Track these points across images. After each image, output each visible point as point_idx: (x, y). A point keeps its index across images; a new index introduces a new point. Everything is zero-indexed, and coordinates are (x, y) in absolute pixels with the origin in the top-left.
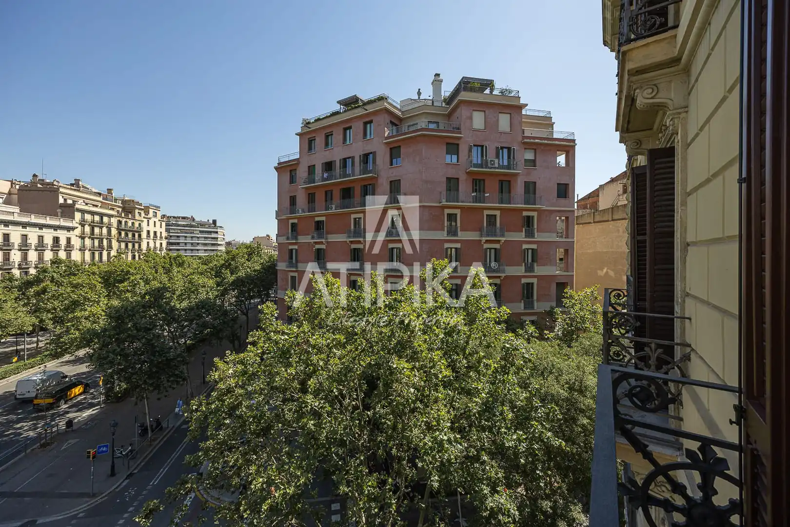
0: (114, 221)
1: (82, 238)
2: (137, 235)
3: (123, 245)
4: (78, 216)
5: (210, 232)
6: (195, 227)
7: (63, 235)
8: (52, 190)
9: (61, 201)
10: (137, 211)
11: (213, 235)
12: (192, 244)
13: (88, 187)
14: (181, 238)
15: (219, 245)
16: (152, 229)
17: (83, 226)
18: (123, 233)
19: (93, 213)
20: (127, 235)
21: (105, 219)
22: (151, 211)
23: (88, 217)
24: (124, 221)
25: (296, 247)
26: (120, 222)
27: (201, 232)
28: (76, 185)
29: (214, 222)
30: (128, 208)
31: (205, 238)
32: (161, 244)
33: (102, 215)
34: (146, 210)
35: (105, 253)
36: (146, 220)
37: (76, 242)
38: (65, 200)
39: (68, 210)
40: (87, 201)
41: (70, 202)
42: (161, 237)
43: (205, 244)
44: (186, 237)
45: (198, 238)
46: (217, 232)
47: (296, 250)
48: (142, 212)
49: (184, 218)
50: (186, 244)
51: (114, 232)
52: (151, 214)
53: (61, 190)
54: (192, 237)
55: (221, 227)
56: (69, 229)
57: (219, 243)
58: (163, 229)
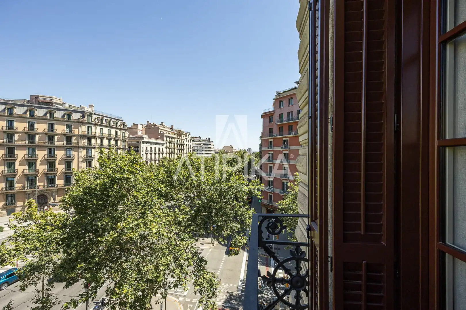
0: (176, 140)
1: (166, 148)
2: (183, 146)
3: (178, 151)
4: (165, 138)
5: (208, 144)
6: (202, 142)
7: (161, 147)
8: (156, 128)
9: (160, 132)
10: (183, 135)
11: (209, 146)
12: (200, 150)
13: (165, 125)
14: (195, 148)
15: (211, 151)
16: (187, 143)
17: (167, 143)
18: (178, 146)
19: (169, 137)
20: (179, 147)
21: (173, 140)
22: (187, 135)
23: (168, 139)
24: (178, 140)
25: (273, 152)
26: (177, 141)
27: (204, 144)
28: (162, 124)
29: (209, 139)
30: (180, 134)
31: (206, 147)
32: (191, 150)
33: (172, 138)
34: (186, 134)
35: (173, 155)
36: (186, 139)
37: (165, 150)
38: (161, 132)
39: (162, 136)
40: (167, 132)
41: (162, 133)
42: (191, 147)
43: (206, 151)
44: (197, 147)
45: (203, 147)
46: (211, 144)
47: (273, 154)
48: (184, 136)
49: (196, 138)
50: (197, 150)
51: (176, 145)
52: (187, 137)
53: (160, 128)
54: (200, 147)
55: (212, 142)
56: (163, 144)
57: (212, 150)
58: (191, 144)
